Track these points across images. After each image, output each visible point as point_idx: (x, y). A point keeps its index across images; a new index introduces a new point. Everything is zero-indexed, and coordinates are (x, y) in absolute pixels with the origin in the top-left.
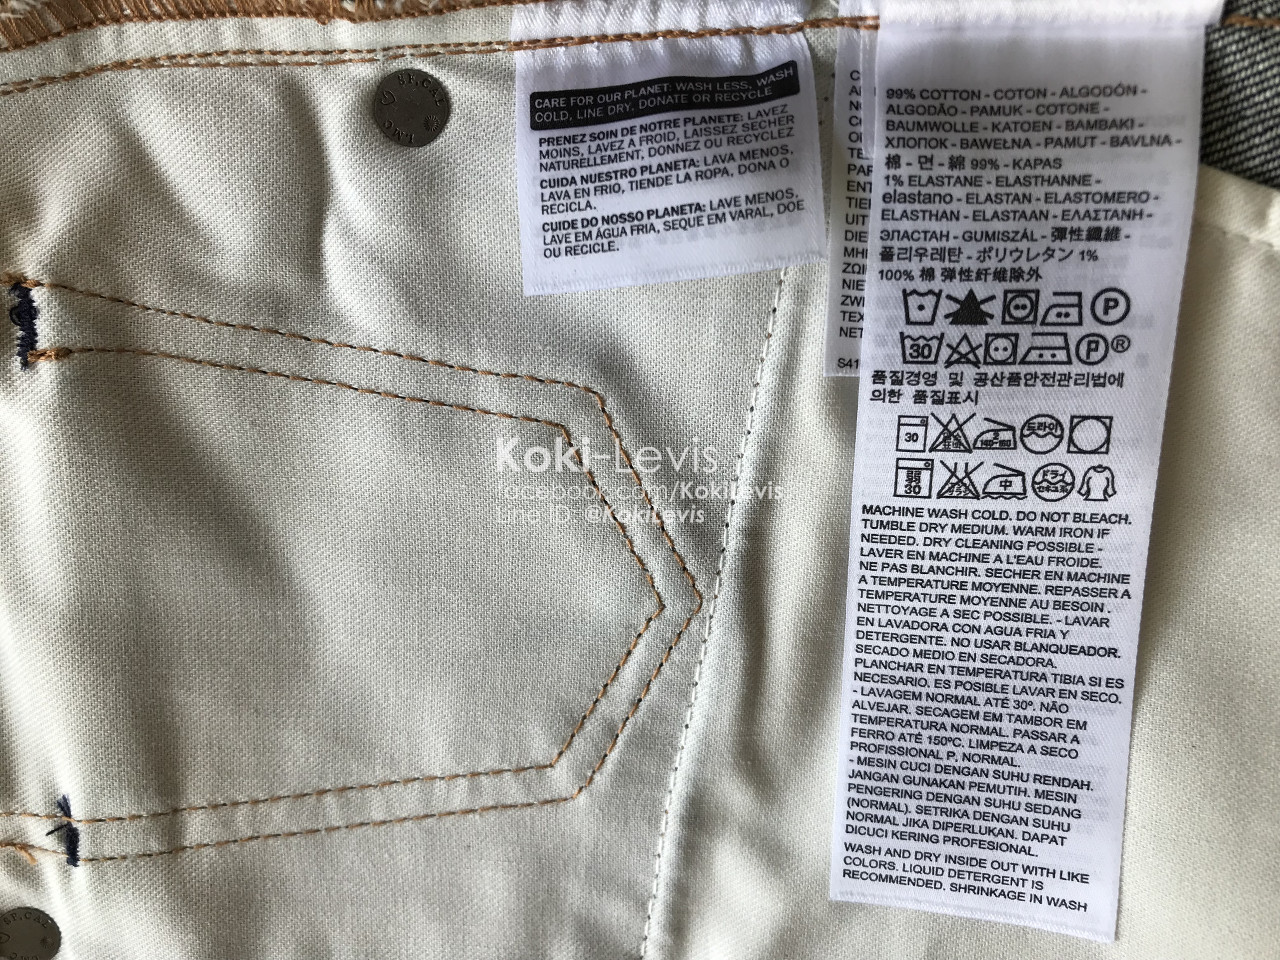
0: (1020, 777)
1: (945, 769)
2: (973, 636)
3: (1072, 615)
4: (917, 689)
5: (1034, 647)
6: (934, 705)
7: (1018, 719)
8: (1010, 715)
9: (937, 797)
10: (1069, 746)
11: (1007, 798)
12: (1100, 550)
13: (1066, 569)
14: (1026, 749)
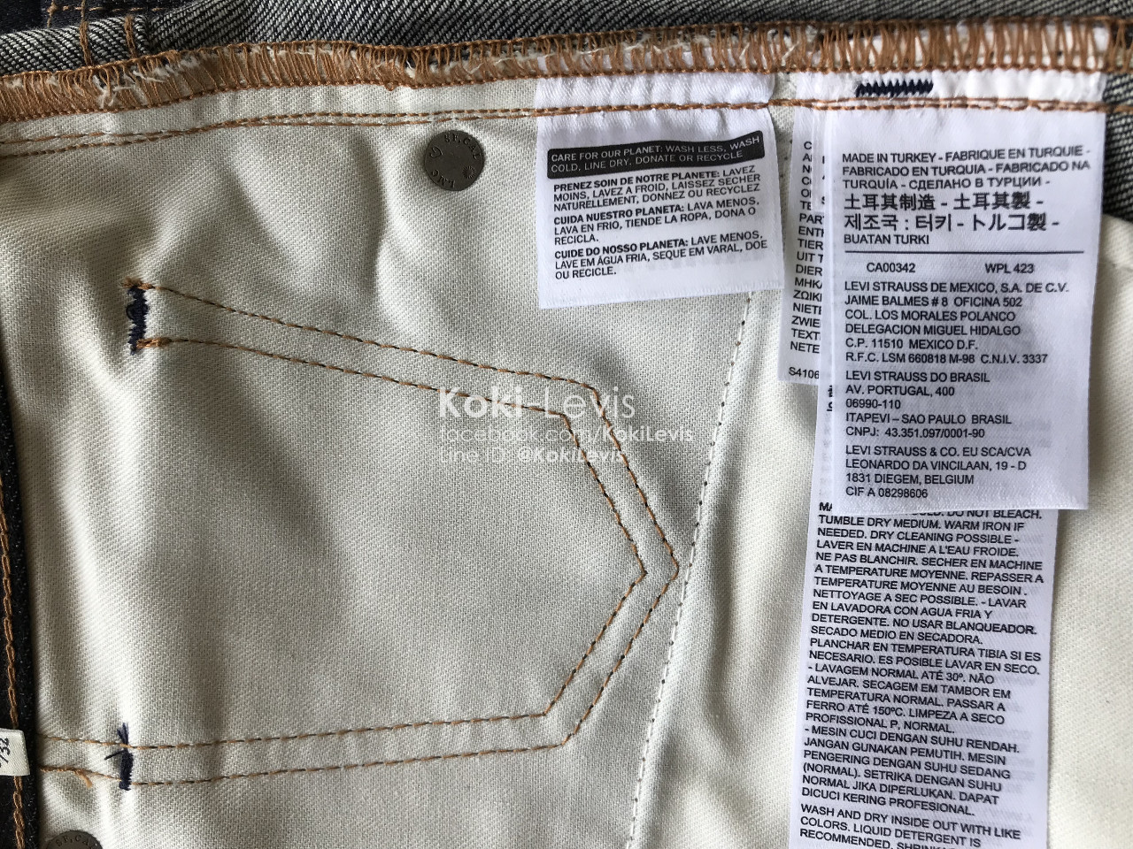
0: (954, 742)
1: (889, 737)
2: (911, 617)
3: (994, 597)
4: (864, 665)
5: (963, 625)
6: (879, 678)
7: (951, 689)
8: (944, 686)
9: (882, 762)
10: (996, 713)
11: (944, 761)
12: (1016, 541)
13: (987, 558)
14: (958, 716)
